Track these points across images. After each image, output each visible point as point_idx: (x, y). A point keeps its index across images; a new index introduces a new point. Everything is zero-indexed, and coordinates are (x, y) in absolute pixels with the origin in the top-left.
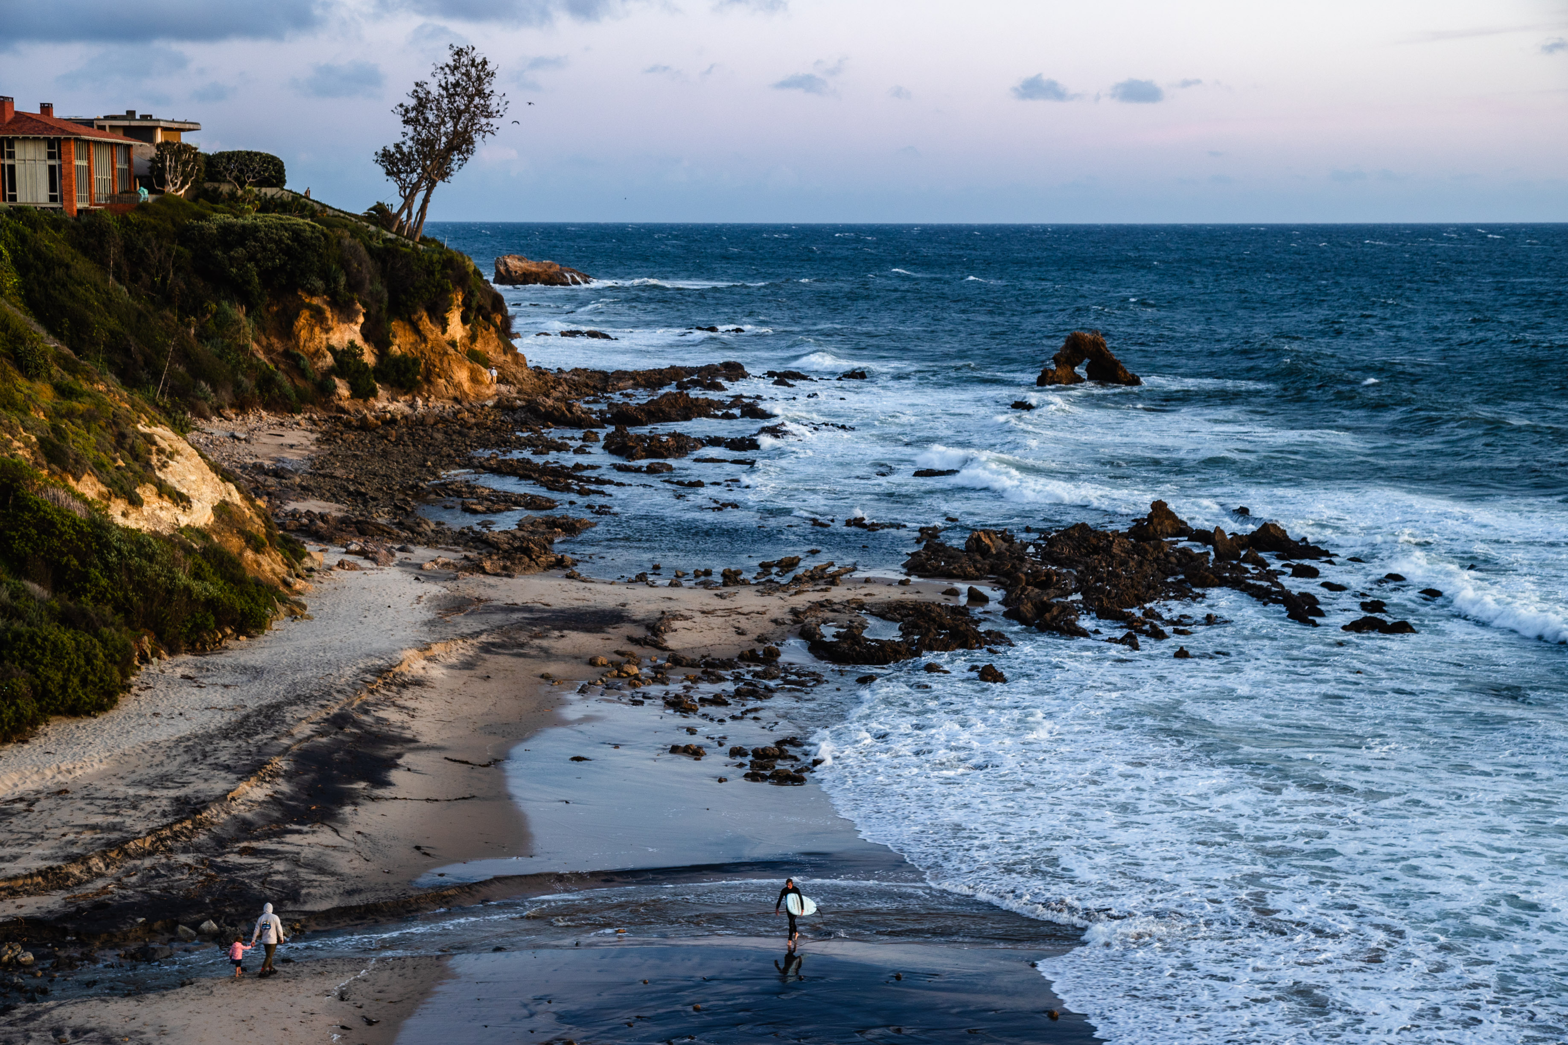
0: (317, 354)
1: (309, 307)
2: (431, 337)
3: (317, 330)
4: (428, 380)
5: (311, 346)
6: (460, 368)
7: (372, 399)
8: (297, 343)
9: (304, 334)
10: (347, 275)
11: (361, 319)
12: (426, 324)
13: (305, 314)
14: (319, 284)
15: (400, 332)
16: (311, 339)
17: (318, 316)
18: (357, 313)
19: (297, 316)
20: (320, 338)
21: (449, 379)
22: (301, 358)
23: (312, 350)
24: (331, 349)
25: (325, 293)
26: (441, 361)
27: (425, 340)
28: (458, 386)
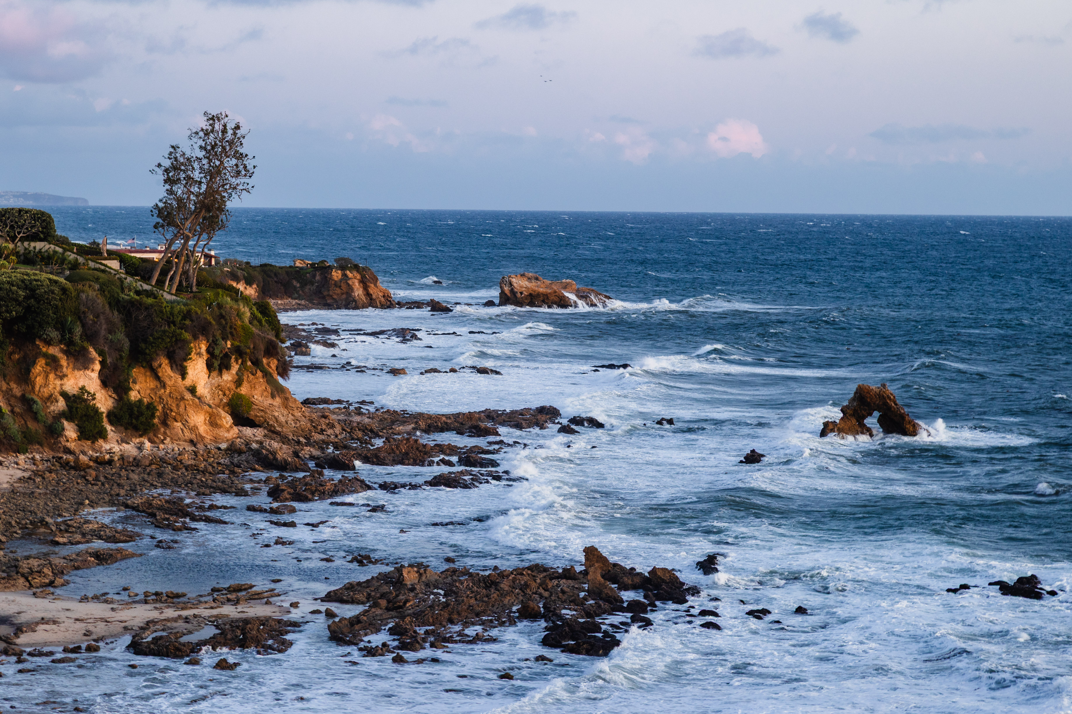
0: (50, 399)
1: (46, 356)
2: (169, 383)
3: (52, 376)
4: (165, 423)
5: (46, 392)
6: (196, 413)
7: (101, 441)
8: (33, 388)
9: (39, 381)
10: (83, 326)
11: (97, 367)
12: (166, 370)
13: (41, 362)
14: (54, 334)
15: (141, 378)
16: (46, 385)
17: (53, 362)
18: (92, 361)
19: (34, 363)
20: (54, 384)
21: (185, 423)
22: (35, 402)
23: (46, 395)
24: (64, 394)
25: (60, 342)
26: (178, 406)
27: (164, 386)
28: (194, 429)
